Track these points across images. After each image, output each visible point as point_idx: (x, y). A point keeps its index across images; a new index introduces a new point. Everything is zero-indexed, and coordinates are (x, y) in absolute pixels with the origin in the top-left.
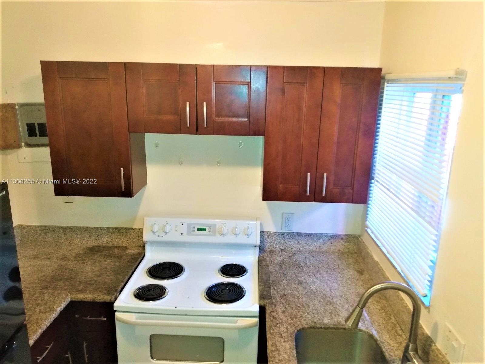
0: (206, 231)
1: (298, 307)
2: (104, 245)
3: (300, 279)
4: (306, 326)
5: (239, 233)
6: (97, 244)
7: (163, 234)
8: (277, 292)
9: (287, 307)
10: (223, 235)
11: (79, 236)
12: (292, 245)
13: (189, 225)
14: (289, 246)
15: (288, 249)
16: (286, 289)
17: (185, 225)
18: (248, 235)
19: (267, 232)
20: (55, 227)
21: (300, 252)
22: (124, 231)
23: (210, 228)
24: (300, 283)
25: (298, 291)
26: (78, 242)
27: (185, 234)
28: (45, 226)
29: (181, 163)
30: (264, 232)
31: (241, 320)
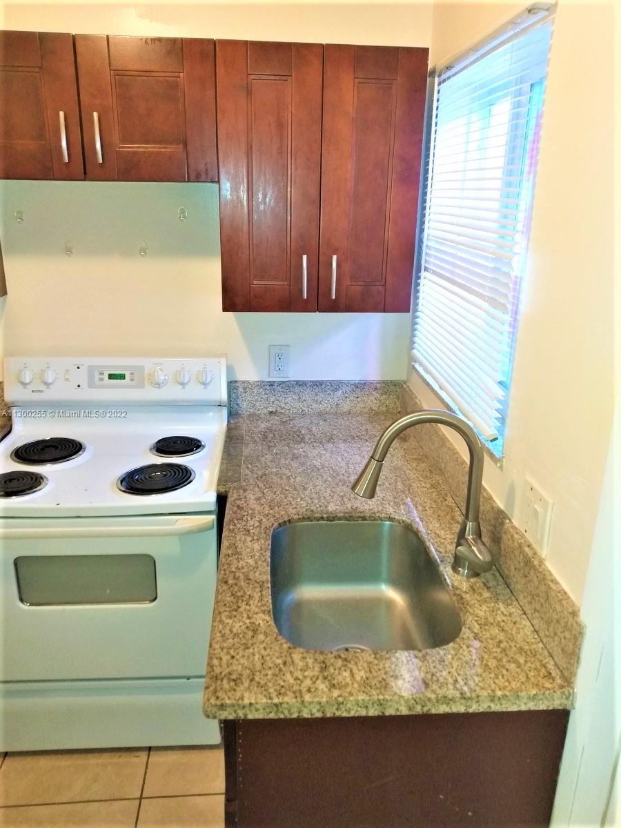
0: (124, 379)
1: (286, 490)
3: (296, 451)
4: (296, 517)
5: (189, 381)
7: (42, 387)
8: (252, 472)
9: (265, 491)
10: (158, 385)
12: (290, 403)
13: (91, 369)
14: (283, 405)
15: (282, 411)
16: (269, 466)
17: (84, 370)
18: (205, 384)
19: (243, 382)
21: (303, 415)
23: (132, 374)
24: (295, 457)
25: (289, 469)
27: (84, 384)
29: (68, 251)
30: (236, 382)
31: (185, 519)
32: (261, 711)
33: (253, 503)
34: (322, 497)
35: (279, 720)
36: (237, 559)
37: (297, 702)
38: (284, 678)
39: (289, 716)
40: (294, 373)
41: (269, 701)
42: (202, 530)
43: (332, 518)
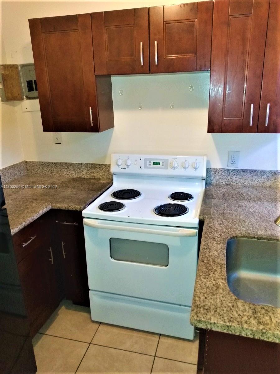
0: (159, 165)
1: (235, 222)
2: (84, 177)
3: (240, 204)
4: (240, 235)
5: (188, 167)
6: (79, 177)
7: (126, 167)
8: (217, 211)
9: (224, 221)
10: (174, 168)
11: (66, 170)
12: (238, 180)
13: (146, 160)
14: (234, 181)
15: (234, 184)
16: (225, 209)
17: (143, 160)
18: (195, 168)
19: (214, 169)
20: (49, 162)
21: (244, 186)
22: (98, 166)
23: (163, 162)
24: (240, 206)
25: (237, 212)
26: (66, 175)
27: (143, 166)
28: (42, 162)
29: (140, 107)
30: (211, 168)
31: (183, 230)
32: (220, 328)
33: (217, 226)
34: (254, 227)
35: (229, 335)
36: (209, 251)
37: (240, 327)
38: (233, 313)
39: (234, 333)
40: (241, 166)
41: (224, 324)
42: (191, 236)
43: (259, 238)
